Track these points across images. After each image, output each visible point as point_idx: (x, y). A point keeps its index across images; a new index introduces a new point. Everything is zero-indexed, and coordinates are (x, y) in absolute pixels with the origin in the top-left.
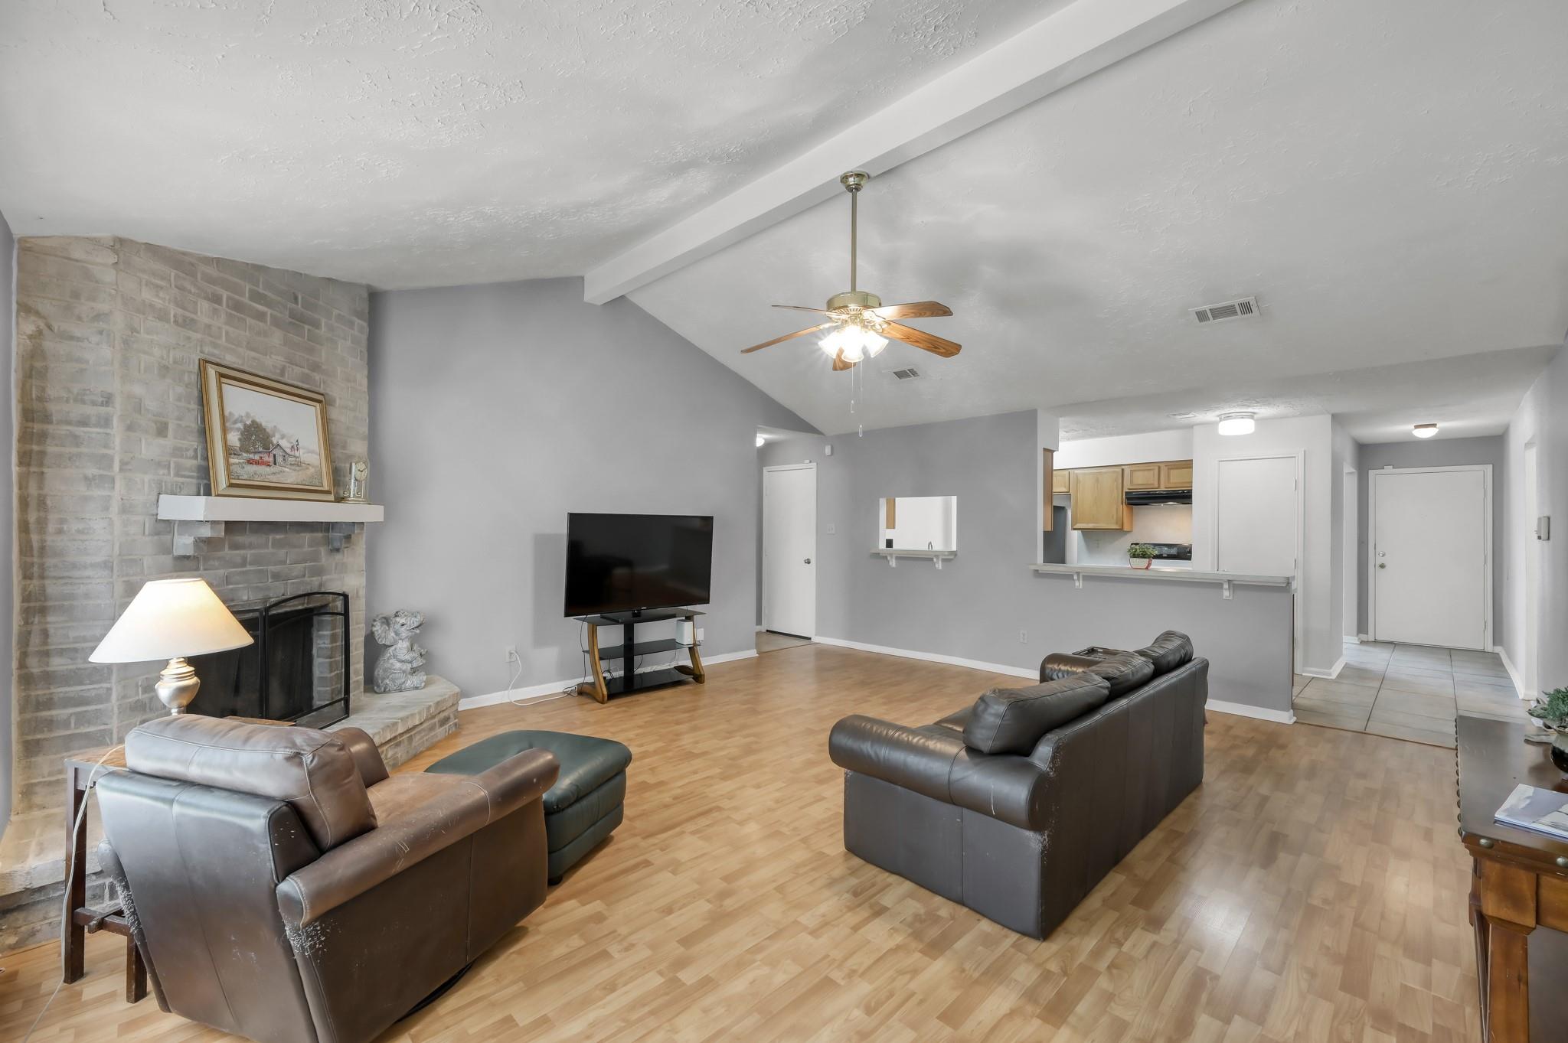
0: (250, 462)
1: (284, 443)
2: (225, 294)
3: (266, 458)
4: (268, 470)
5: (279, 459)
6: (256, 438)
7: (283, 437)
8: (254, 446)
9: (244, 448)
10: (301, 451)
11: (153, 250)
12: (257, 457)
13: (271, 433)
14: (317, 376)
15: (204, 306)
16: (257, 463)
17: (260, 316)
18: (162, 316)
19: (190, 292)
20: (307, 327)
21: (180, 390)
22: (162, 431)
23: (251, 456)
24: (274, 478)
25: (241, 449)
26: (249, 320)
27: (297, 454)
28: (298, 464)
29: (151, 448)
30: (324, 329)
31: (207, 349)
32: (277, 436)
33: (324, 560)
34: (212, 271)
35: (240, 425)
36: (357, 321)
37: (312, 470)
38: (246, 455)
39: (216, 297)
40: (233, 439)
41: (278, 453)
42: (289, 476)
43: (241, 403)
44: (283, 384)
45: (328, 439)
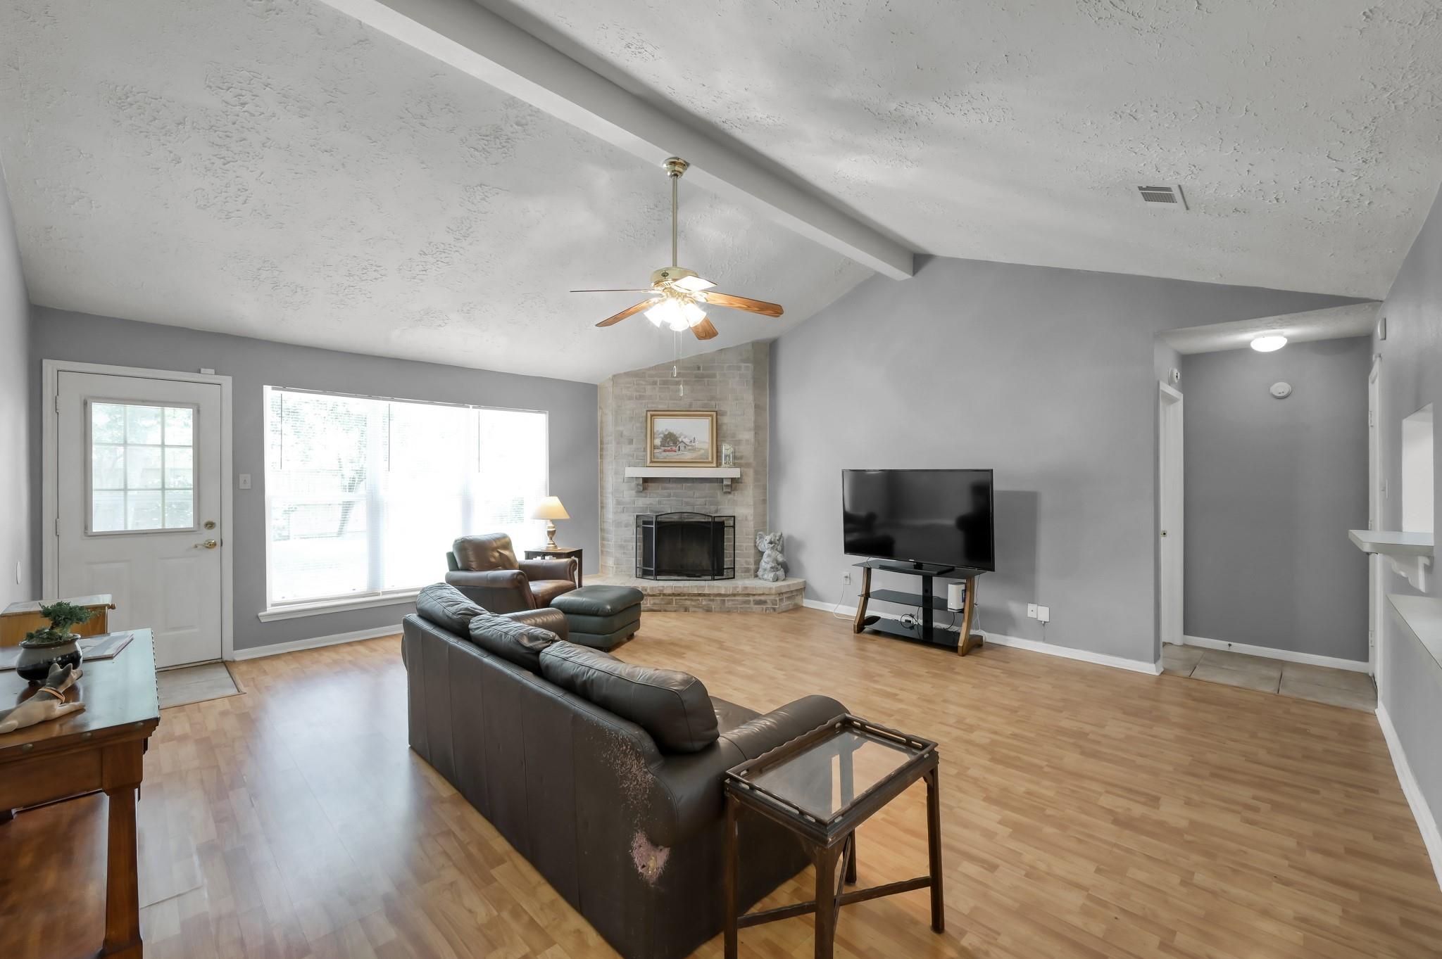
0: (665, 451)
1: (686, 440)
2: (658, 380)
3: (674, 448)
4: (674, 453)
5: (682, 448)
6: (671, 440)
7: (685, 438)
8: (668, 443)
9: (663, 445)
10: (697, 442)
11: (627, 374)
12: (669, 448)
13: (677, 435)
14: (713, 403)
15: (648, 388)
16: (669, 451)
17: (677, 383)
18: (630, 398)
19: (642, 385)
20: (706, 379)
21: (638, 425)
22: (631, 442)
23: (666, 448)
24: (677, 457)
25: (661, 446)
26: (671, 387)
27: (693, 444)
28: (694, 449)
29: (626, 449)
30: (718, 377)
31: (649, 406)
32: (682, 437)
34: (653, 372)
35: (662, 435)
36: (743, 365)
37: (702, 451)
38: (663, 448)
39: (655, 383)
40: (657, 442)
41: (682, 446)
42: (688, 456)
43: (663, 425)
44: (688, 412)
45: (719, 434)
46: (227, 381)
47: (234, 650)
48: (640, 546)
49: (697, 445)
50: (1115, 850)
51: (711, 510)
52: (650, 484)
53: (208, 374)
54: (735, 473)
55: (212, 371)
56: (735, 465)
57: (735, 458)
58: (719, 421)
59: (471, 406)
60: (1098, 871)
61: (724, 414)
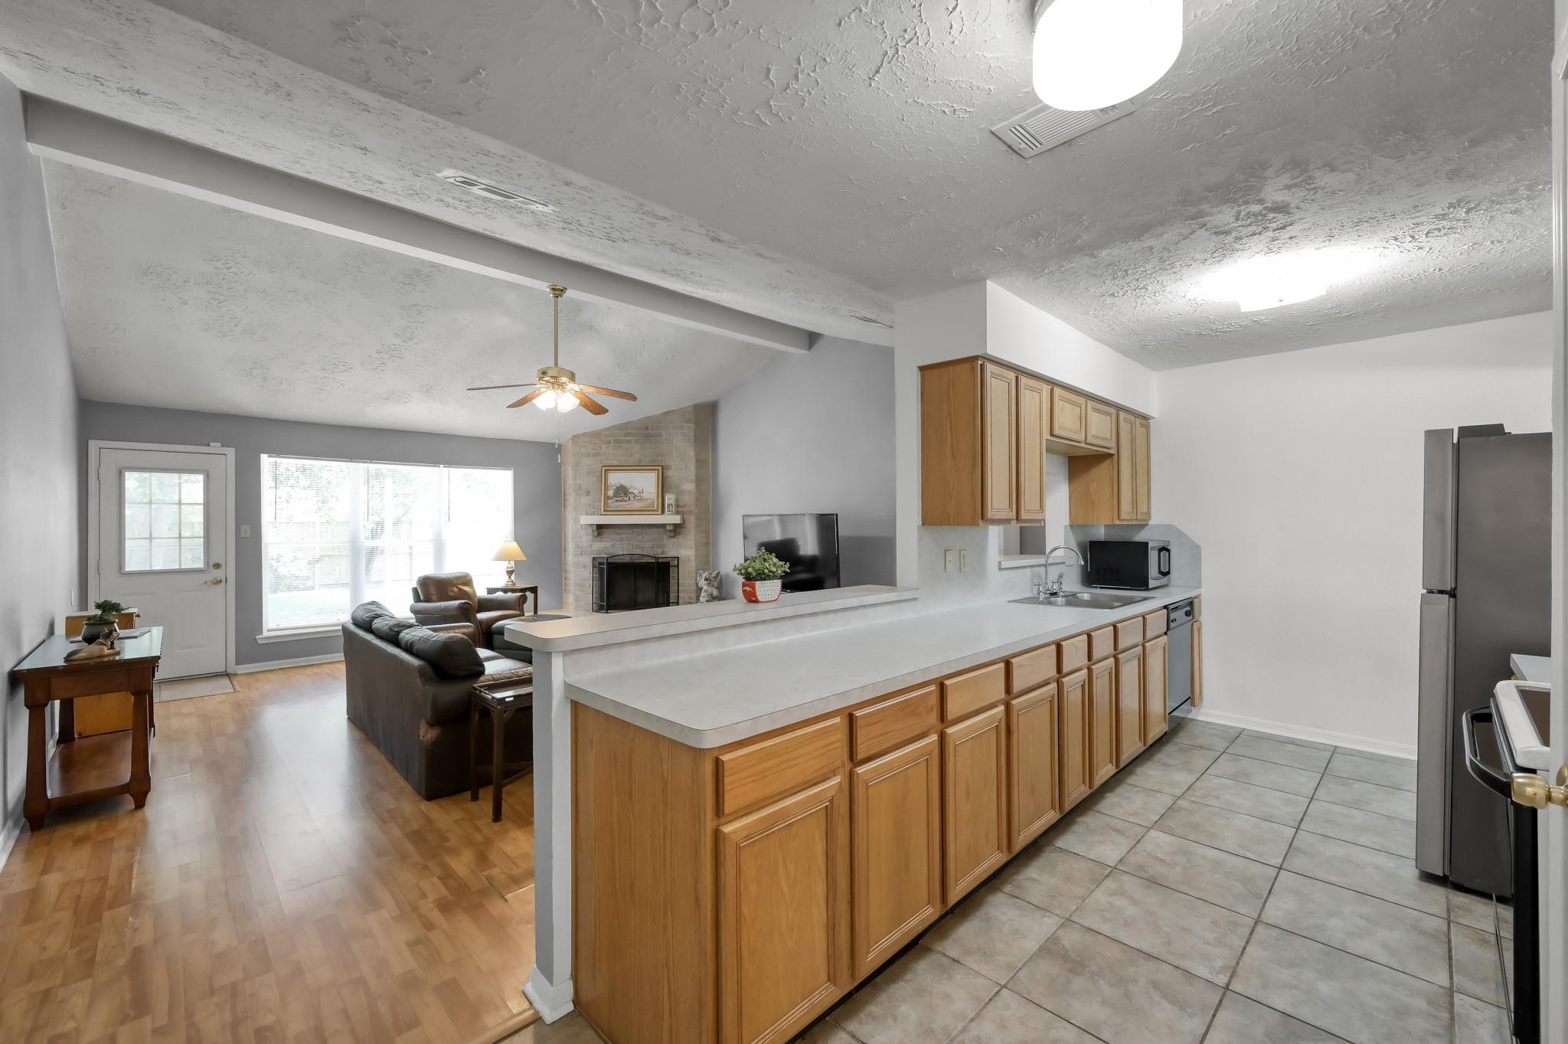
0: (617, 501)
1: (635, 492)
2: (612, 439)
3: (625, 498)
4: (626, 503)
5: (632, 498)
6: (622, 491)
7: (635, 489)
8: (620, 494)
9: (615, 496)
10: (644, 493)
11: (584, 434)
12: (621, 499)
13: (628, 488)
14: (660, 459)
15: (604, 446)
16: (620, 501)
17: (629, 442)
18: (588, 455)
19: (598, 444)
20: (654, 438)
21: (594, 479)
22: (588, 493)
23: (618, 499)
24: (628, 506)
25: (614, 496)
26: (623, 445)
27: (642, 495)
28: (642, 499)
29: (585, 500)
30: (664, 435)
31: (604, 462)
32: (632, 489)
33: (665, 541)
34: (607, 433)
35: (614, 488)
36: (685, 425)
37: (649, 501)
38: (615, 499)
39: (609, 442)
40: (611, 493)
41: (631, 496)
42: (636, 505)
43: (616, 479)
44: (638, 467)
45: (664, 486)
46: (231, 452)
47: (237, 664)
48: (596, 584)
49: (645, 495)
51: (657, 552)
52: (605, 530)
53: (216, 447)
54: (677, 519)
55: (219, 444)
56: (677, 513)
57: (677, 506)
58: (665, 475)
59: (441, 466)
61: (669, 468)
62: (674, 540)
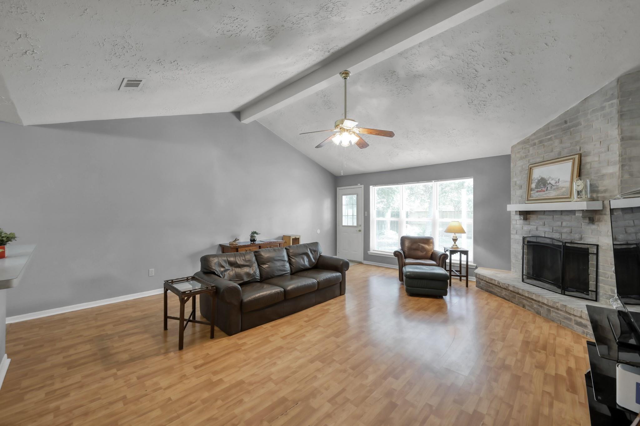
0: (537, 192)
1: (553, 182)
2: (537, 141)
3: (544, 189)
4: (544, 193)
5: (549, 188)
6: (543, 182)
7: (552, 180)
8: (540, 186)
9: (536, 188)
10: (560, 183)
11: (519, 144)
12: (540, 189)
13: (547, 179)
14: (577, 147)
15: (531, 149)
16: (540, 191)
17: (550, 139)
18: (521, 159)
19: (527, 148)
20: (572, 129)
22: (521, 188)
23: (538, 190)
24: (545, 196)
25: (535, 188)
26: (546, 144)
27: (558, 184)
28: (558, 188)
29: (519, 193)
30: (583, 123)
31: (530, 161)
32: (550, 180)
34: (533, 137)
35: (536, 181)
37: (564, 189)
38: (536, 190)
39: (535, 144)
40: (533, 186)
41: (549, 186)
42: (553, 194)
43: (538, 173)
44: (558, 159)
49: (561, 184)
50: (175, 415)
51: (575, 237)
52: (531, 216)
55: (360, 184)
57: (598, 192)
58: (583, 162)
59: (433, 181)
60: (170, 399)
61: (587, 154)
62: (594, 227)
